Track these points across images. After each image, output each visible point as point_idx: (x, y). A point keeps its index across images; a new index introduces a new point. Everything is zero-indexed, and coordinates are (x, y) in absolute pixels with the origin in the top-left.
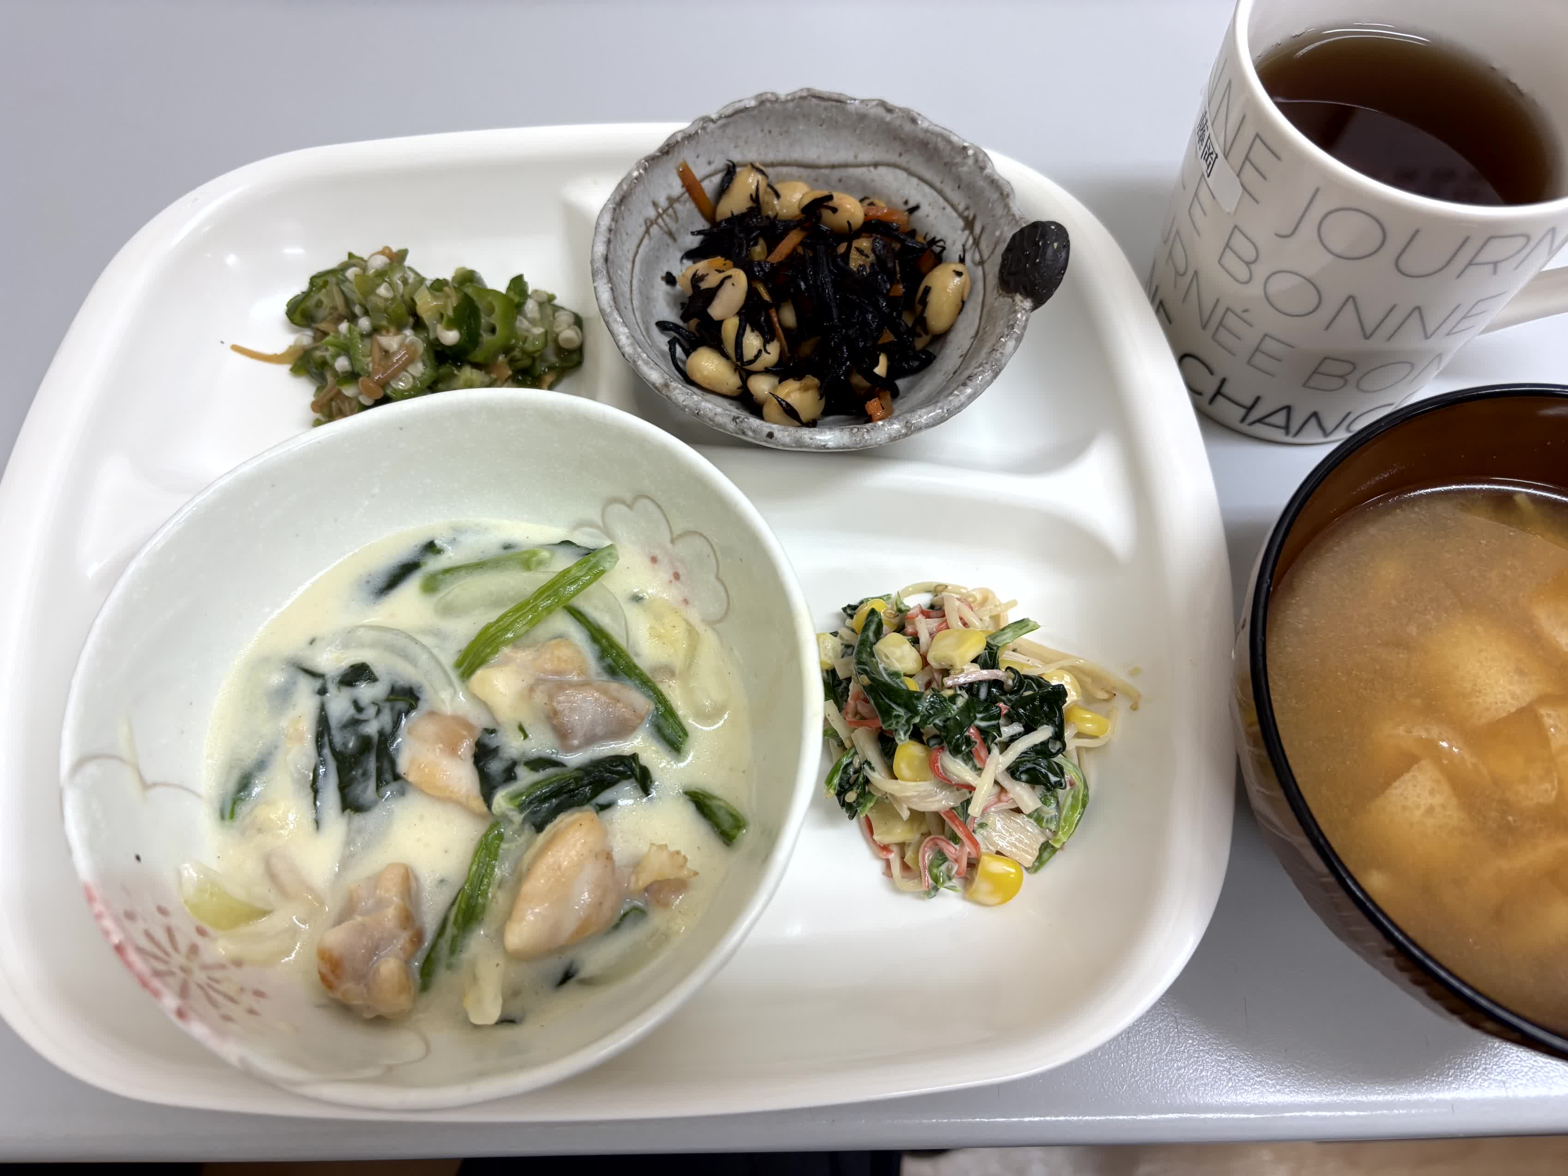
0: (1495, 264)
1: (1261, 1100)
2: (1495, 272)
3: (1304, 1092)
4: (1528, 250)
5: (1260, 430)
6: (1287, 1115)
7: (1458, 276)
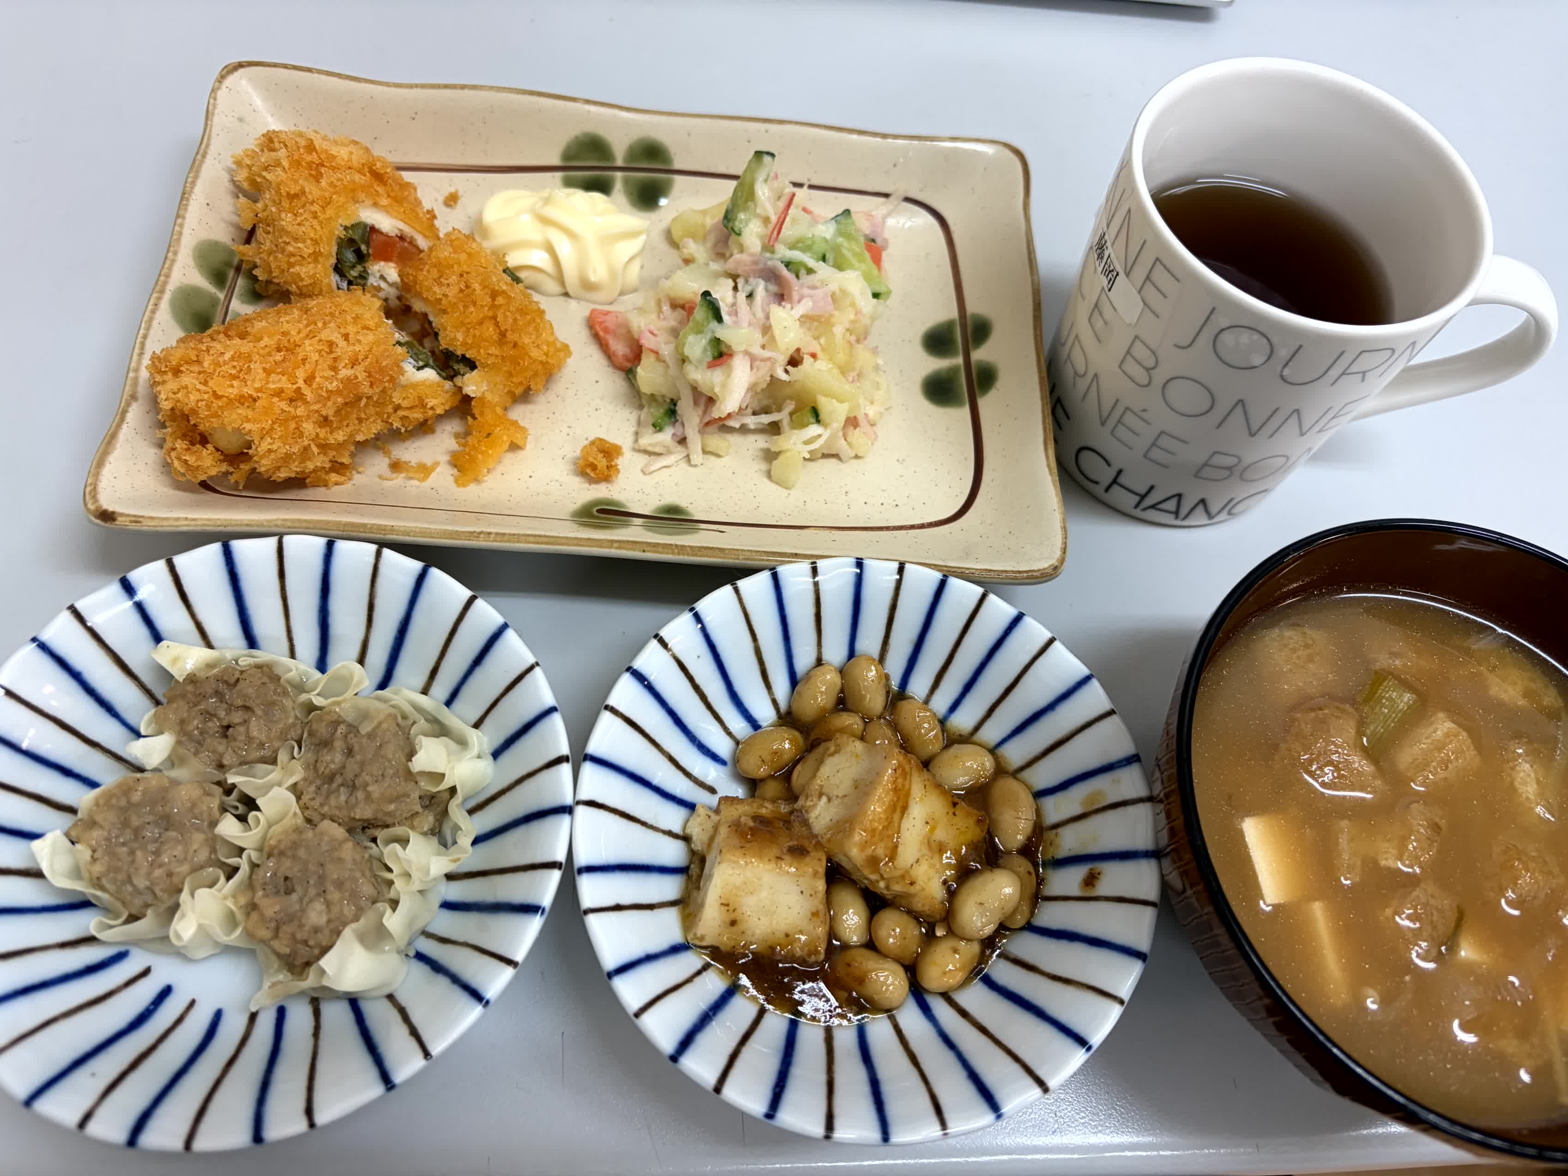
0: (1364, 373)
1: (1084, 1140)
2: (1363, 380)
3: (1123, 1132)
4: (1392, 360)
5: (1152, 515)
6: (1108, 1154)
7: (1333, 384)
